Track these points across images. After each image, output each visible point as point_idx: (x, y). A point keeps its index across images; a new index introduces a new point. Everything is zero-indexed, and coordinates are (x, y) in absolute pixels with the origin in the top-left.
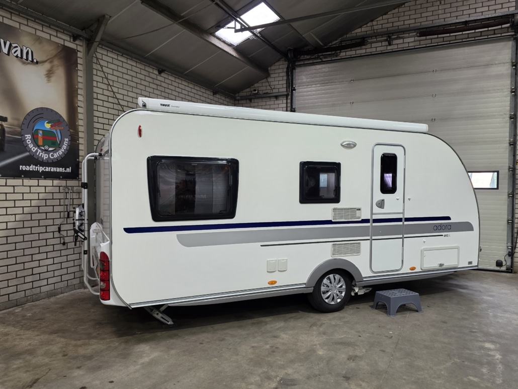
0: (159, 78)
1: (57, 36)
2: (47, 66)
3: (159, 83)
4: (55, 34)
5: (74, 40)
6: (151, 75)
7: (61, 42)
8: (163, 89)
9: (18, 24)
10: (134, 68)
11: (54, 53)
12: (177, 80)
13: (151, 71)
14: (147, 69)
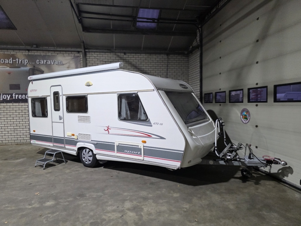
2: (67, 65)
4: (71, 53)
7: (74, 55)
9: (57, 54)
11: (70, 59)
12: (137, 55)
14: (117, 54)
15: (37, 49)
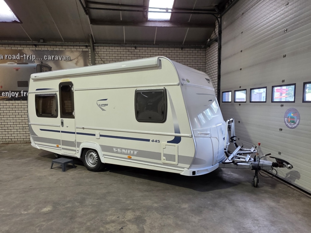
0: (135, 51)
1: (80, 48)
2: (76, 60)
3: (136, 53)
4: (79, 48)
5: (87, 48)
6: (130, 51)
7: (82, 50)
8: (139, 55)
10: (119, 50)
11: (79, 55)
12: (149, 49)
13: (130, 48)
14: (127, 48)
15: (45, 44)
